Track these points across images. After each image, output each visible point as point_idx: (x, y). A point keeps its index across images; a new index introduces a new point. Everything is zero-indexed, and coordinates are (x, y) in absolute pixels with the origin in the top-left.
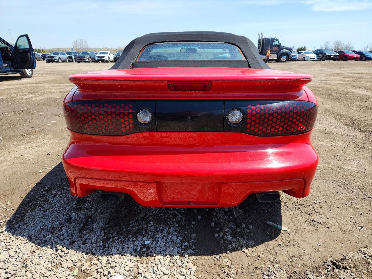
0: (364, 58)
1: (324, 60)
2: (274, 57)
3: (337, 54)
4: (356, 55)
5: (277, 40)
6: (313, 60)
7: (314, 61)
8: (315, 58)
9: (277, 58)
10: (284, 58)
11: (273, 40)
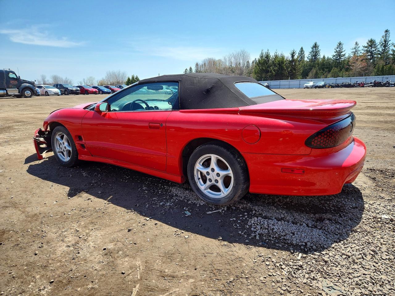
0: (101, 92)
1: (68, 94)
2: (16, 92)
3: (78, 89)
4: (94, 90)
5: (14, 73)
6: (57, 94)
7: (59, 95)
8: (58, 92)
9: (19, 92)
10: (28, 93)
11: (8, 72)
